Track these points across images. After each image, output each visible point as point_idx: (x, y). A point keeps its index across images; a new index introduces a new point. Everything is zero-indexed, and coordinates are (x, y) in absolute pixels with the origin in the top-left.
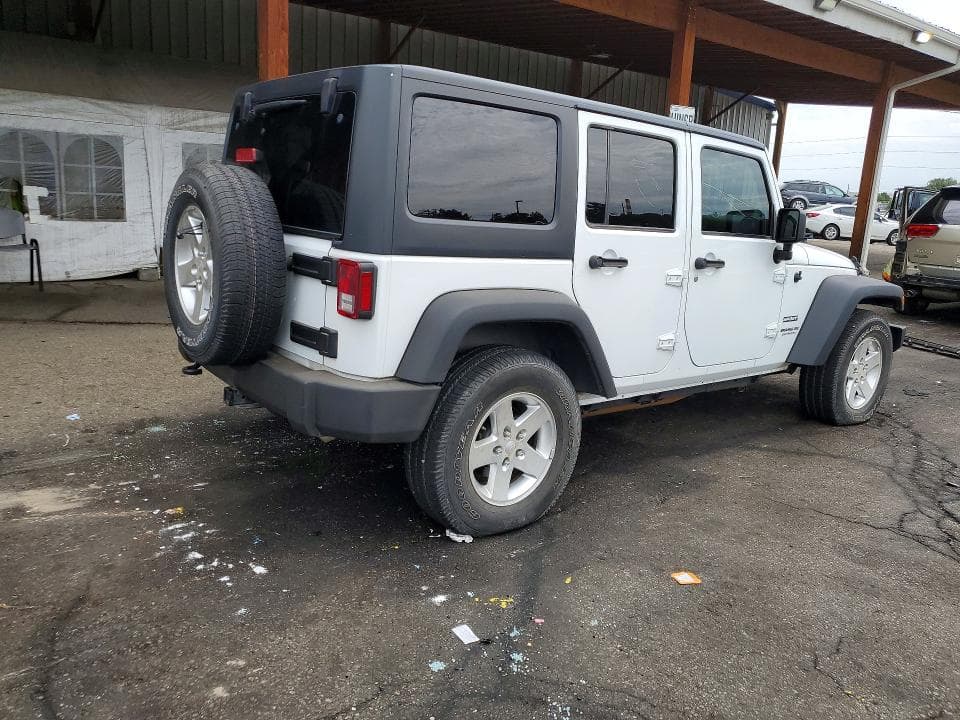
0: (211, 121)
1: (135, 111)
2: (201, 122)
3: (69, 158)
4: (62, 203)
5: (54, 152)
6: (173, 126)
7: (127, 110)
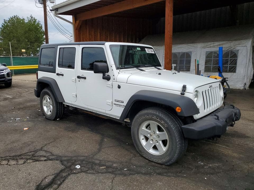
0: (214, 45)
1: (195, 45)
2: (212, 45)
3: (181, 58)
4: (178, 68)
5: (178, 56)
6: (204, 48)
7: (193, 45)
